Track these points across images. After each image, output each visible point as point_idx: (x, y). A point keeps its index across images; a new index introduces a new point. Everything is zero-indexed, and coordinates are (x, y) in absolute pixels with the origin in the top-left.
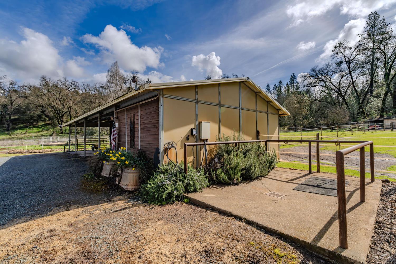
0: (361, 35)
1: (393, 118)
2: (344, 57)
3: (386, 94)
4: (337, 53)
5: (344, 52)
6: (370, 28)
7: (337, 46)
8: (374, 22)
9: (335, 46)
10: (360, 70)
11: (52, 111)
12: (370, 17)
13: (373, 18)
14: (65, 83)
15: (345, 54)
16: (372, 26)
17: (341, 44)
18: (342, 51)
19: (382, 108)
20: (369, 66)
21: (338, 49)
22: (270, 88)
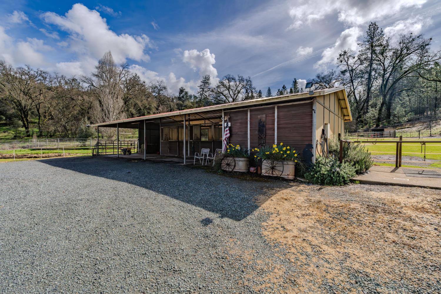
0: (361, 45)
1: (388, 127)
2: (348, 65)
3: (382, 105)
4: (341, 61)
5: (348, 60)
6: (370, 38)
7: (342, 54)
8: (374, 33)
9: (340, 54)
10: (359, 80)
11: (14, 108)
12: (370, 28)
13: (372, 29)
14: (29, 72)
15: (349, 62)
16: (371, 37)
17: (345, 52)
18: (346, 59)
19: (378, 118)
20: (366, 76)
21: (342, 57)
22: (271, 92)
